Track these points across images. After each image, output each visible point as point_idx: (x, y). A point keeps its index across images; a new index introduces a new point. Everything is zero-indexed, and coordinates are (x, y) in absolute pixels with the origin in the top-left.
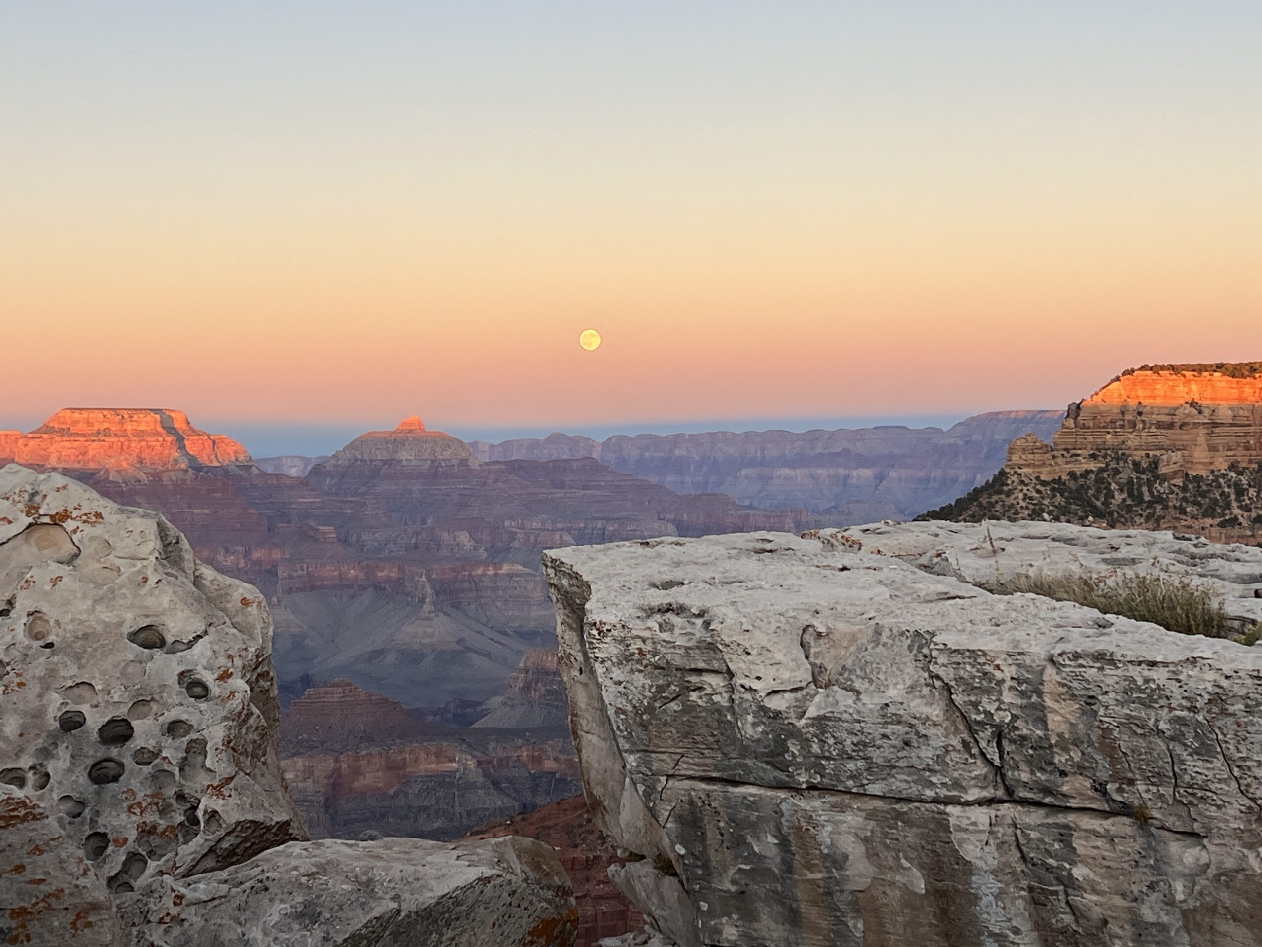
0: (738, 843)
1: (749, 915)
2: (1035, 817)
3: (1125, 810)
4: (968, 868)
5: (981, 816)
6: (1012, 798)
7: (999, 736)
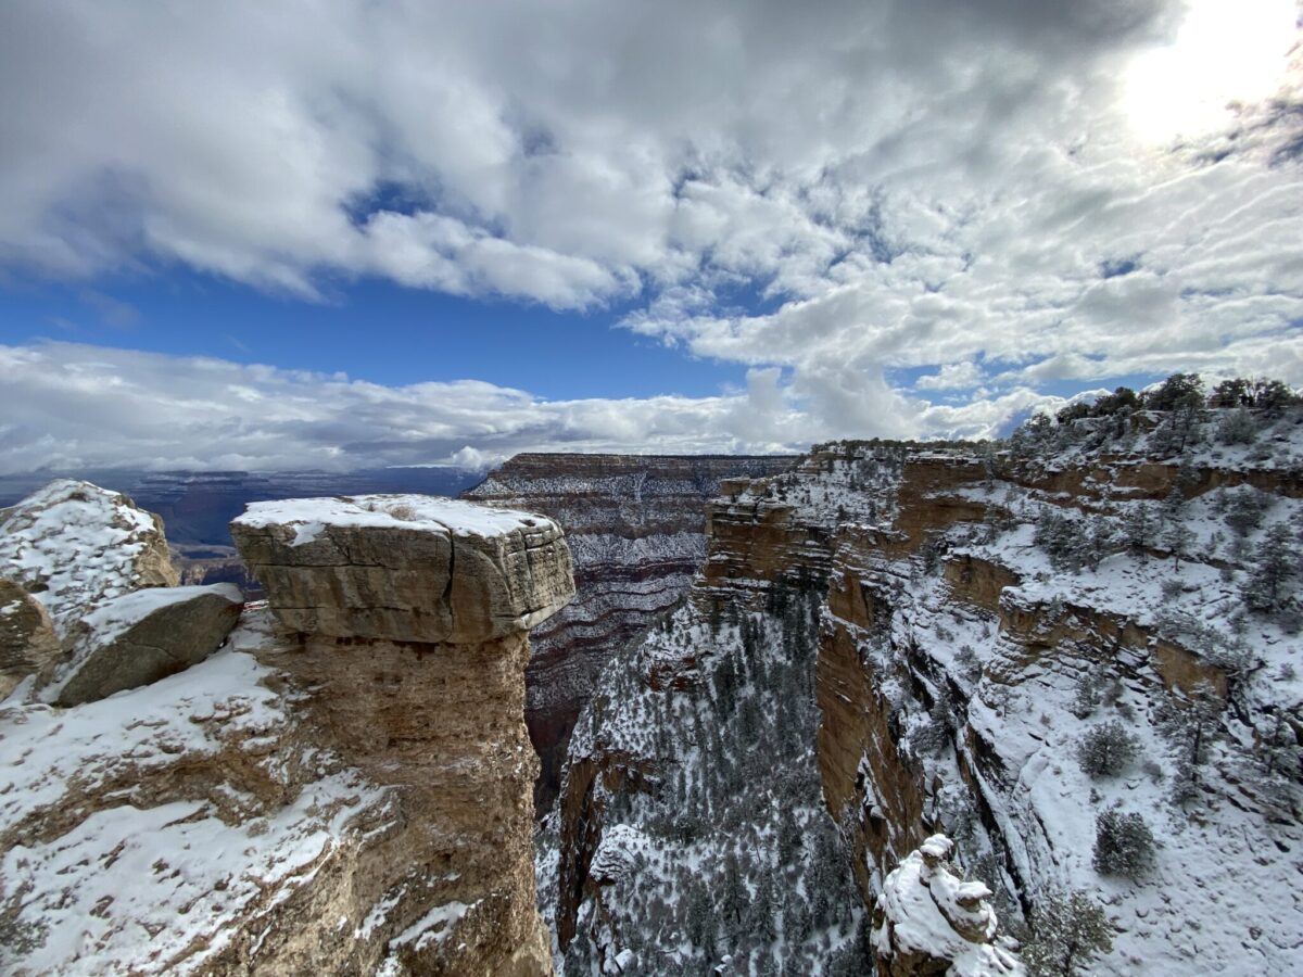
0: (277, 580)
1: (281, 598)
2: (358, 568)
3: (379, 565)
4: (340, 582)
5: (343, 569)
6: (352, 564)
7: (348, 549)
